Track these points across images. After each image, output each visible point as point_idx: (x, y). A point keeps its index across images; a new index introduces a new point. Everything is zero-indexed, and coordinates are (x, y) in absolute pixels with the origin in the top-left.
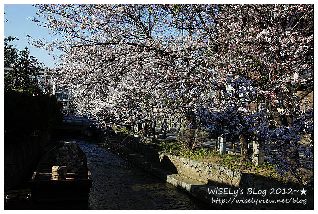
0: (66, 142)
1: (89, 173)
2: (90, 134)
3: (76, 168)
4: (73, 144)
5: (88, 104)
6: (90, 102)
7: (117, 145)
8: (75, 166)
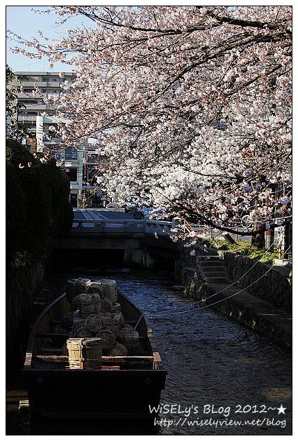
0: (89, 283)
1: (156, 357)
2: (149, 261)
3: (123, 347)
4: (108, 286)
5: (140, 175)
6: (146, 172)
7: (225, 288)
8: (118, 340)
